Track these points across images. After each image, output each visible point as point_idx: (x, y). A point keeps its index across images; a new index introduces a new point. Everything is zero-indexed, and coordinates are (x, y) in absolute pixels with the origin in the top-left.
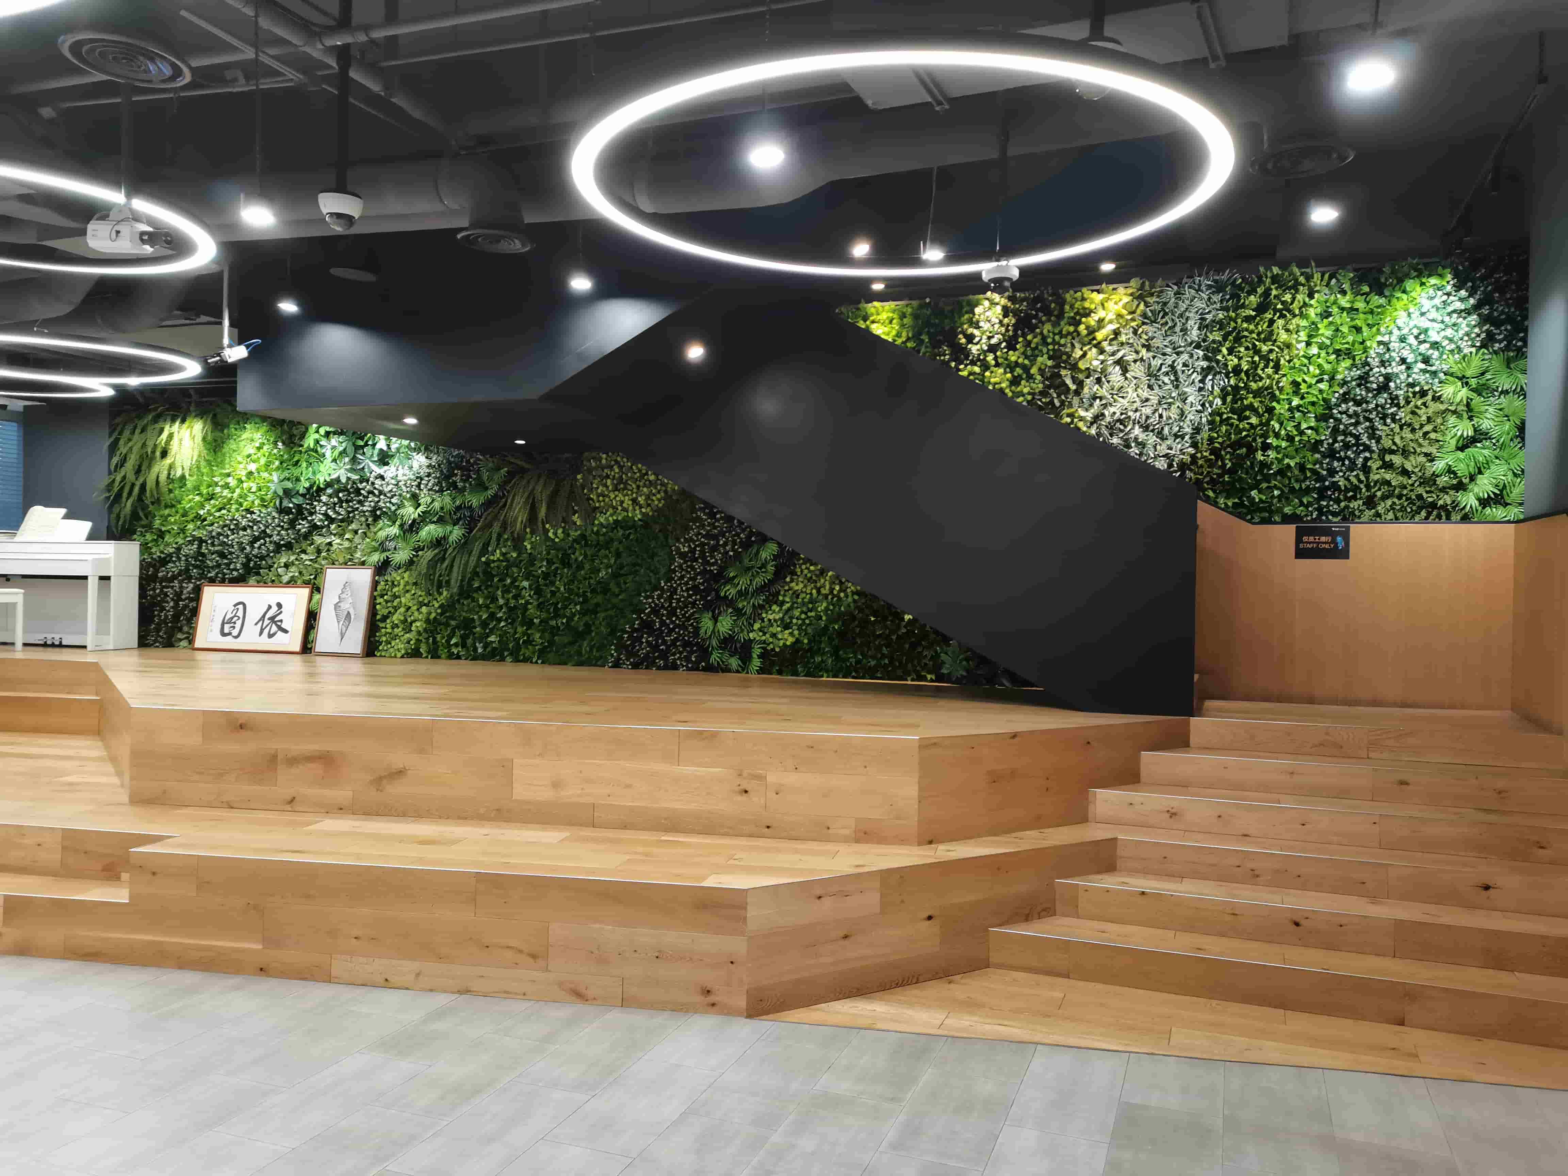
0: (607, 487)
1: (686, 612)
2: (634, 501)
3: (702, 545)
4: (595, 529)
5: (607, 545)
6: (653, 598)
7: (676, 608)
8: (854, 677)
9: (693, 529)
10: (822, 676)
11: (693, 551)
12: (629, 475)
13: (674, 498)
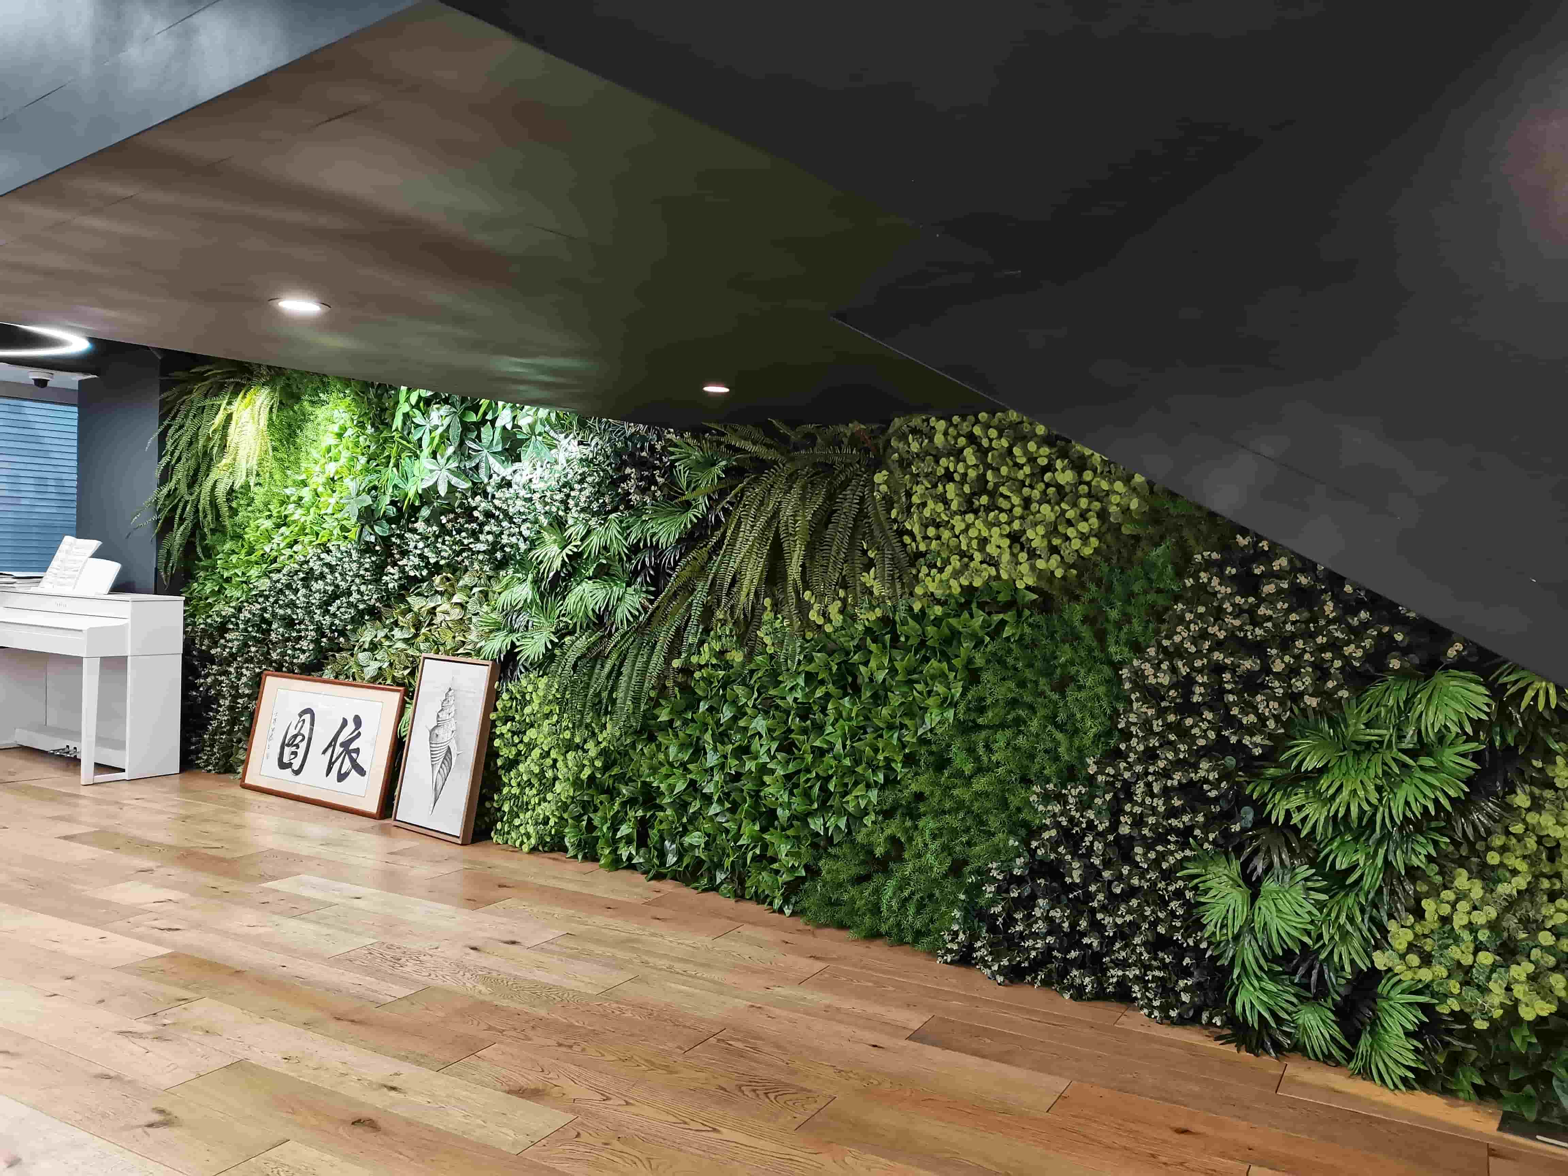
0: (946, 502)
1: (1162, 856)
2: (1015, 538)
4: (917, 607)
5: (947, 645)
6: (1061, 799)
7: (1130, 840)
9: (1186, 624)
12: (1004, 470)
13: (1126, 530)
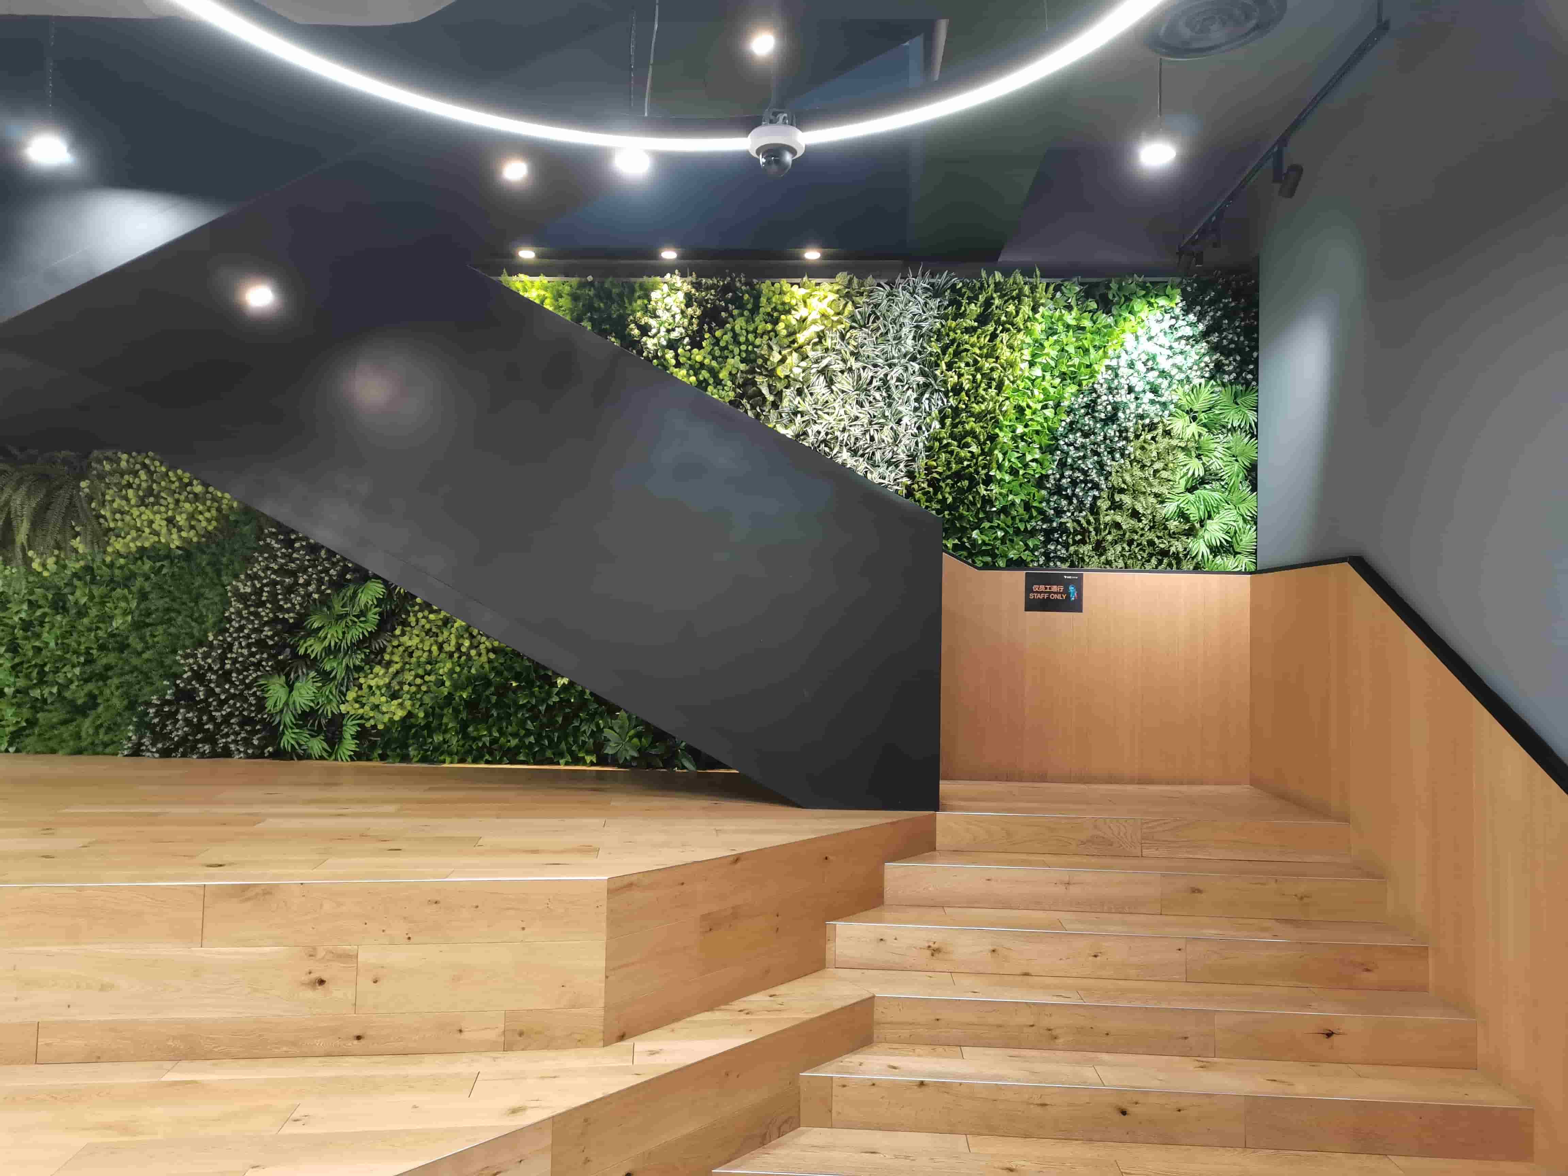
0: (128, 500)
1: (246, 677)
2: (170, 521)
3: (274, 583)
4: (108, 559)
5: (128, 580)
6: (194, 656)
7: (229, 672)
8: (487, 762)
9: (259, 563)
10: (444, 762)
11: (259, 592)
12: (163, 484)
13: (232, 518)
